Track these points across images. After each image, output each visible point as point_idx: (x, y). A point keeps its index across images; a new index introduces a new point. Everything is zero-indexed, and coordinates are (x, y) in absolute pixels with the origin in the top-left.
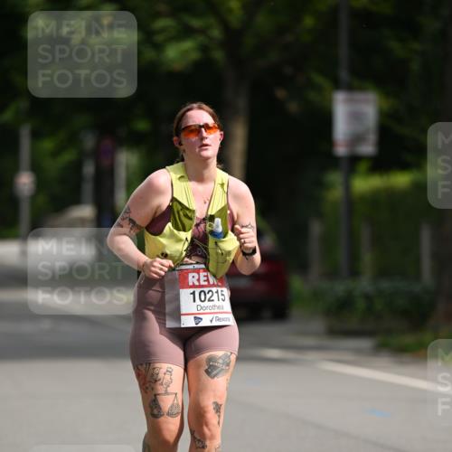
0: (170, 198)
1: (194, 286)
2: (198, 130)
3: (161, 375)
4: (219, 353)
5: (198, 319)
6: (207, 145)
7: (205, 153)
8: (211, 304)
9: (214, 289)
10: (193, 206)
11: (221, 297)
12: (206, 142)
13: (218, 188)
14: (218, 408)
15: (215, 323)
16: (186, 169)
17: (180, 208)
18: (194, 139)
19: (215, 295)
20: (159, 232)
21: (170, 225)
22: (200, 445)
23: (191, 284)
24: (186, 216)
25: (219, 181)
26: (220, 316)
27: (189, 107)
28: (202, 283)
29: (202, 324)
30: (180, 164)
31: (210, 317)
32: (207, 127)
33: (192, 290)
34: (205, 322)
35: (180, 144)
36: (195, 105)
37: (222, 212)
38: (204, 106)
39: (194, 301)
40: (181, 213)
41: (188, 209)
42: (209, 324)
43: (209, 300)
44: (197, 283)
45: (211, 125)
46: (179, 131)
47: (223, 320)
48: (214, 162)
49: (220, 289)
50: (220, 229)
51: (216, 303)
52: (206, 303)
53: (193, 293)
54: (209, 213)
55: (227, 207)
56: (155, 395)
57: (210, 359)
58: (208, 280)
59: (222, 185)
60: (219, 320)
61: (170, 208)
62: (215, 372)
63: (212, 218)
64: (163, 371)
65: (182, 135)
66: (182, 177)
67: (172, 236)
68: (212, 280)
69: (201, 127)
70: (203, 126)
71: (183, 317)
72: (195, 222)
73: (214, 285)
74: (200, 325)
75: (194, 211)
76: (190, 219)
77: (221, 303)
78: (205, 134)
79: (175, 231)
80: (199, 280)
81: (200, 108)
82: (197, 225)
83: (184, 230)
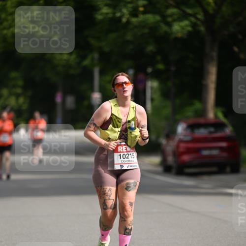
0: (111, 113)
1: (120, 152)
2: (122, 85)
3: (107, 192)
4: (131, 181)
5: (122, 166)
6: (126, 91)
7: (126, 95)
8: (128, 159)
9: (129, 153)
10: (121, 117)
11: (132, 157)
12: (126, 89)
13: (132, 109)
14: (131, 204)
15: (129, 168)
16: (118, 101)
17: (115, 118)
18: (121, 88)
19: (130, 156)
20: (106, 129)
21: (111, 125)
22: (123, 220)
23: (119, 151)
24: (118, 121)
25: (132, 106)
26: (132, 165)
27: (117, 75)
28: (124, 151)
29: (124, 168)
30: (115, 99)
31: (127, 165)
32: (126, 83)
33: (119, 154)
34: (125, 167)
35: (115, 91)
36: (120, 74)
37: (133, 119)
38: (124, 74)
39: (120, 158)
40: (116, 120)
41: (119, 118)
42: (126, 168)
43: (127, 158)
44: (122, 151)
45: (127, 82)
46: (114, 85)
47: (133, 166)
48: (130, 98)
49: (132, 153)
50: (133, 126)
51: (130, 159)
52: (126, 159)
53: (120, 155)
54: (128, 120)
55: (135, 117)
56: (105, 200)
57: (127, 184)
58: (126, 149)
59: (133, 108)
60: (131, 166)
61: (111, 118)
62: (130, 189)
63: (129, 122)
64: (107, 190)
65: (116, 87)
66: (116, 105)
67: (112, 130)
68: (128, 149)
69: (123, 83)
70: (124, 83)
71: (115, 165)
72: (122, 124)
73: (129, 152)
74: (123, 169)
75: (121, 119)
76: (120, 122)
77: (132, 159)
78: (125, 86)
79: (113, 128)
80: (122, 149)
81: (122, 75)
82: (123, 125)
83: (118, 128)
